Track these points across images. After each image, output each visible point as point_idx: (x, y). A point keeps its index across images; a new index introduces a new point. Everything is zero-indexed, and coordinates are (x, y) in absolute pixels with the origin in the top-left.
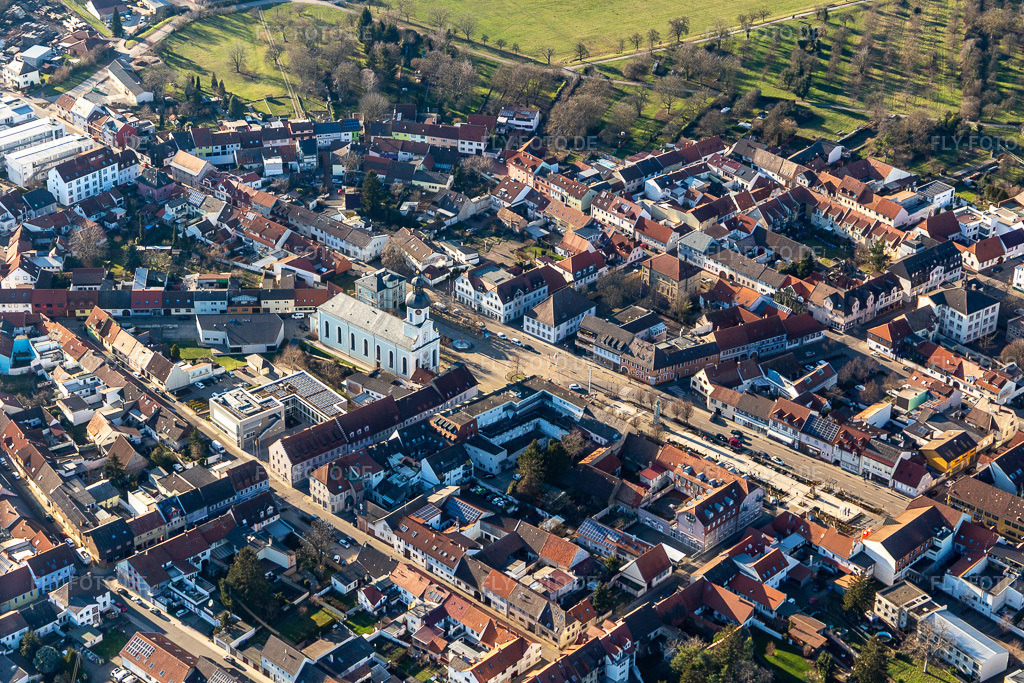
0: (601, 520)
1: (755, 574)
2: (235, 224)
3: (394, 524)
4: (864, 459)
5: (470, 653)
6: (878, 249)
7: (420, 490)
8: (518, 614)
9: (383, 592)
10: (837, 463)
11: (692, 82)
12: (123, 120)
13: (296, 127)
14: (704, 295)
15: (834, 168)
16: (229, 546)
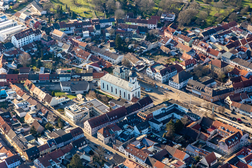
0: (194, 145)
1: (245, 161)
2: (73, 52)
3: (125, 147)
12: (36, 20)
13: (93, 21)
16: (71, 155)
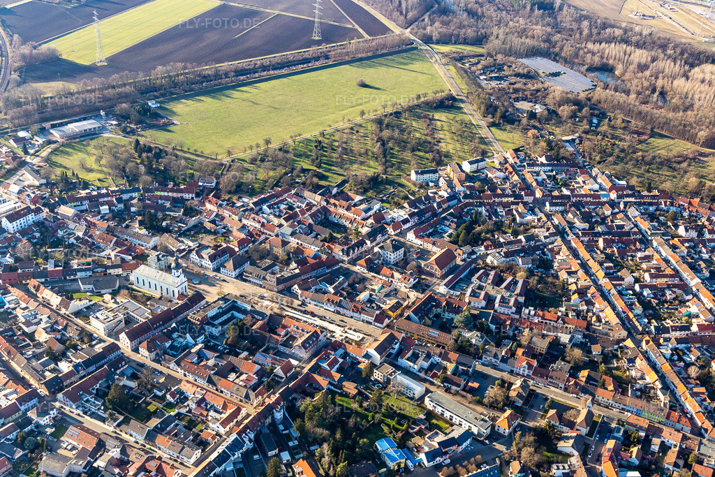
0: (263, 351)
1: (327, 367)
2: (91, 236)
3: (178, 363)
4: (362, 315)
5: (218, 416)
6: (356, 230)
7: (187, 347)
8: (235, 396)
9: (177, 393)
10: (352, 317)
11: (275, 164)
12: (34, 193)
13: (112, 192)
14: (292, 253)
15: (335, 197)
16: (107, 381)
